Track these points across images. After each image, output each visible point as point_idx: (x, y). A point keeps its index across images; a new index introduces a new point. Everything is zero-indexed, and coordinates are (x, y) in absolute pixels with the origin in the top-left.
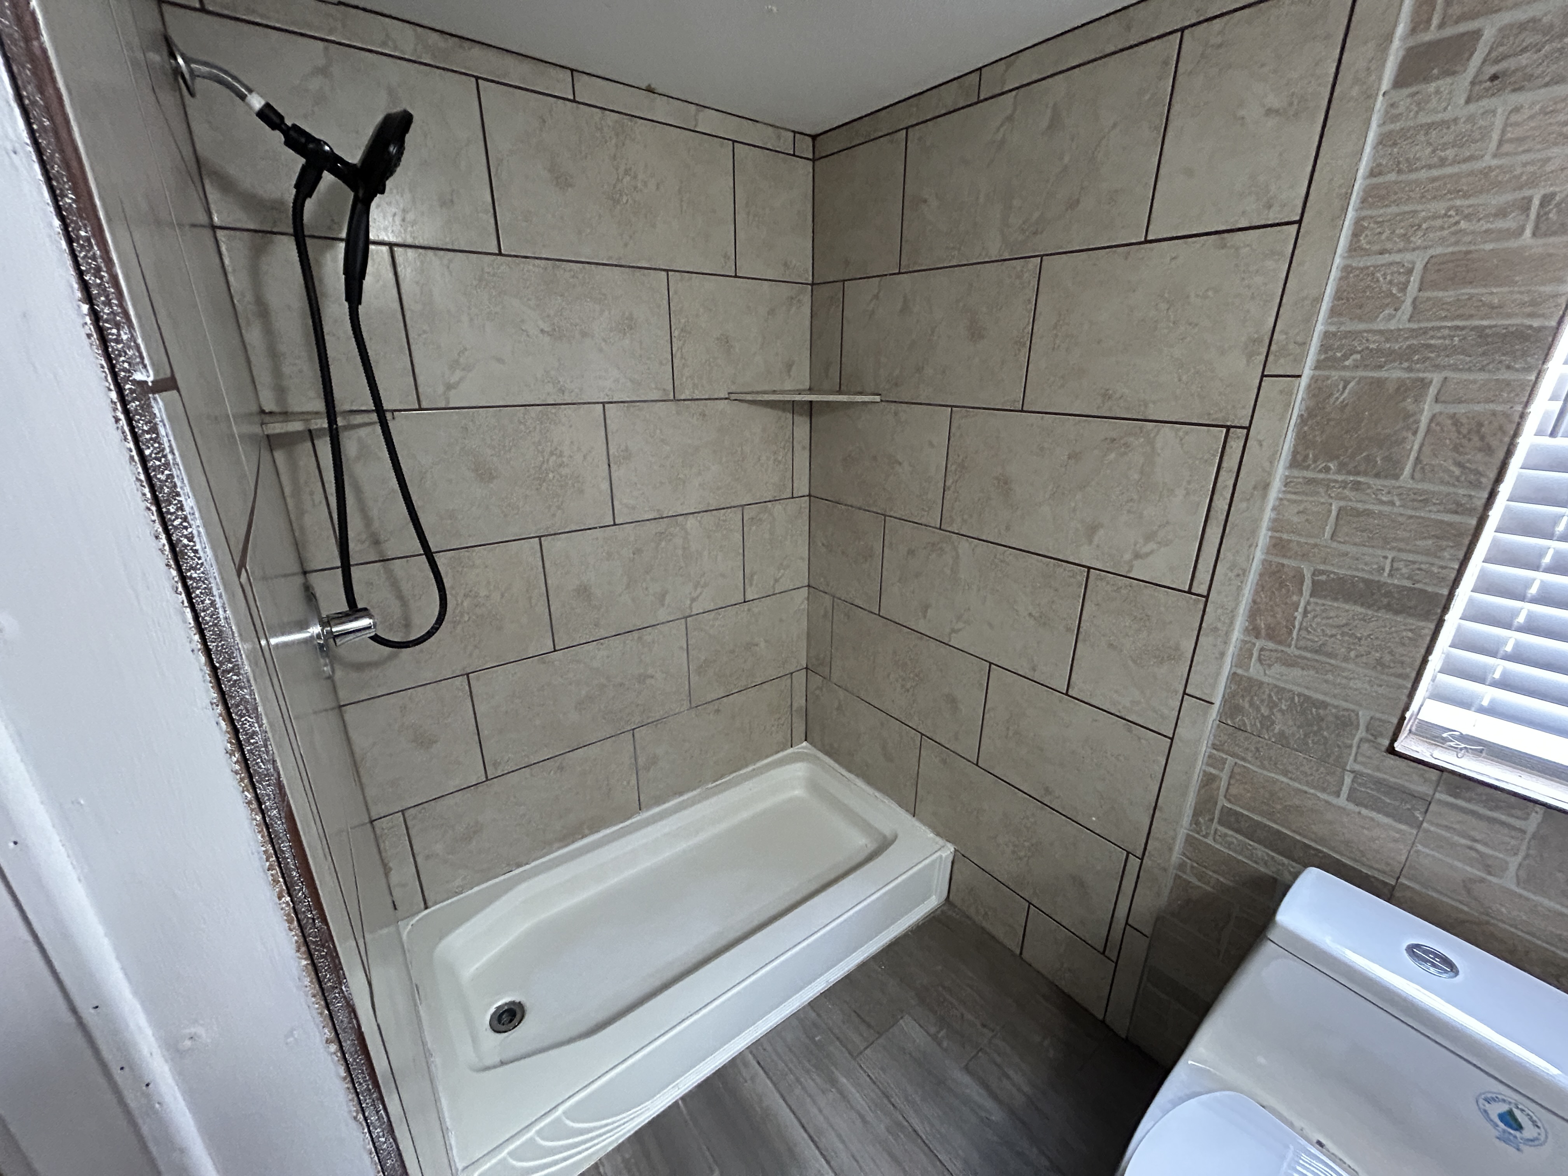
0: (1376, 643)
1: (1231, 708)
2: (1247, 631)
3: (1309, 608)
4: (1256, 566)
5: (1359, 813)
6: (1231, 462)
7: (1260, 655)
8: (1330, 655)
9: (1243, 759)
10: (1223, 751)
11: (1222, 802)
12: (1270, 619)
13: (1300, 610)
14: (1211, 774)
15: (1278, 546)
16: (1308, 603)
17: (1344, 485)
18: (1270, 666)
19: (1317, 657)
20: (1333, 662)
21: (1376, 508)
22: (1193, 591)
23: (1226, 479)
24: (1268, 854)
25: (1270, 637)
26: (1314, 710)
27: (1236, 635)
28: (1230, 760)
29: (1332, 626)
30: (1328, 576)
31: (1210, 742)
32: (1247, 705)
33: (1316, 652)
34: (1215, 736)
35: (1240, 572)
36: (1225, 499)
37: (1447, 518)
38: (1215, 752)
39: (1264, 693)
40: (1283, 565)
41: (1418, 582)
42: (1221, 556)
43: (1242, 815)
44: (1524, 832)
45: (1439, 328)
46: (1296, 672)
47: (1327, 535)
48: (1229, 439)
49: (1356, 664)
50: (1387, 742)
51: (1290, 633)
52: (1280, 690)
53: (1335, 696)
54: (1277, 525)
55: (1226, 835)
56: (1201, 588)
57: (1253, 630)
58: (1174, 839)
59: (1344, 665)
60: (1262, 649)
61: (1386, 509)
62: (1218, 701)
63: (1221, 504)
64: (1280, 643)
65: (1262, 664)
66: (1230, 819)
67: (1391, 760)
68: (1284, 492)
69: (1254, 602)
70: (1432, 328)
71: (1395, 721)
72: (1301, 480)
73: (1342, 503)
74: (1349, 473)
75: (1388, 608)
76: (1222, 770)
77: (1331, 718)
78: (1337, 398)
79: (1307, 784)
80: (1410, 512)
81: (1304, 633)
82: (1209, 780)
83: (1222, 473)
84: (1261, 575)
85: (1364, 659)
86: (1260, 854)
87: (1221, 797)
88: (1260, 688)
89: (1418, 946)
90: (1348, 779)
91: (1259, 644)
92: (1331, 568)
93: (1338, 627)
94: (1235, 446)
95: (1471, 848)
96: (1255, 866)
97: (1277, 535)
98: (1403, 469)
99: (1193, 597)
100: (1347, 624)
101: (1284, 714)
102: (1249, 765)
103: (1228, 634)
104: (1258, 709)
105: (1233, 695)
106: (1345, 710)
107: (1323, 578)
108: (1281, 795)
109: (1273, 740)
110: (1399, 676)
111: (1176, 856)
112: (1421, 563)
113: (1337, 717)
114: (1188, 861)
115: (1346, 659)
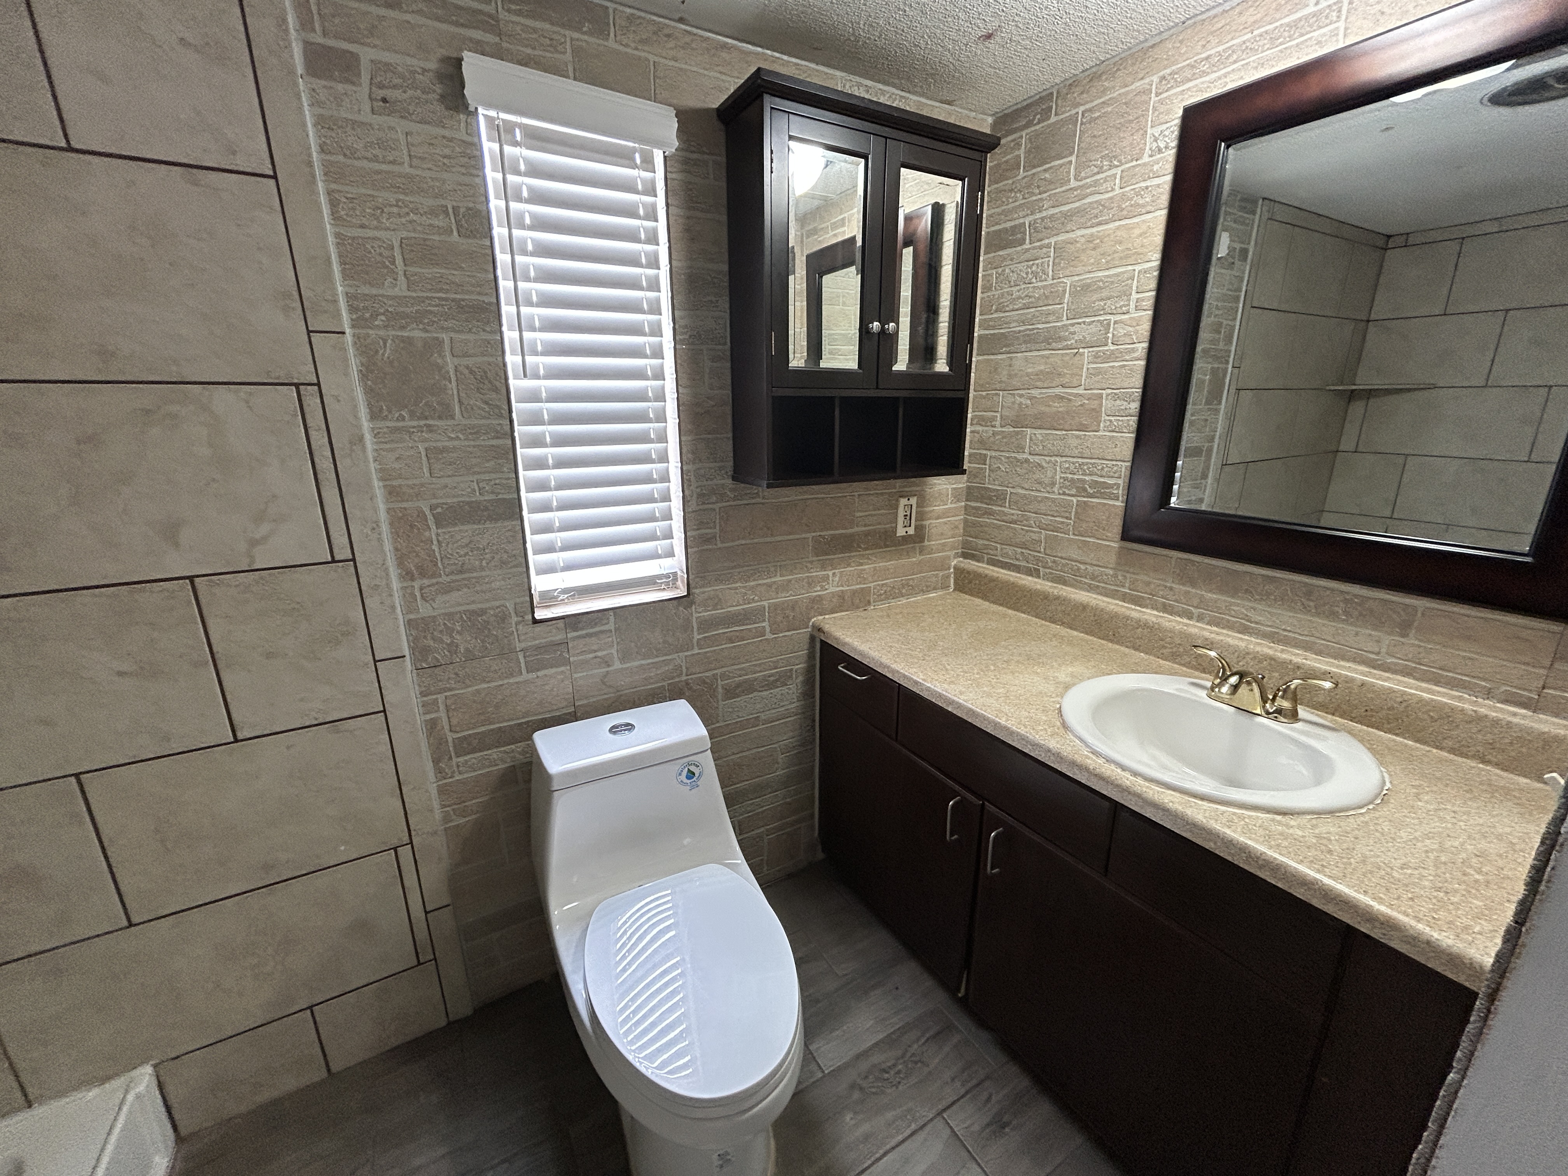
0: (495, 548)
1: (420, 652)
2: (401, 577)
3: (440, 538)
4: (383, 515)
5: (538, 677)
6: (316, 419)
7: (422, 596)
8: (470, 571)
9: (450, 690)
10: (431, 694)
11: (450, 737)
12: (416, 560)
13: (435, 542)
14: (431, 719)
15: (392, 493)
16: (438, 535)
17: (420, 429)
18: (433, 600)
19: (463, 576)
20: (475, 574)
21: (450, 444)
22: (337, 558)
23: (319, 439)
24: (500, 752)
25: (423, 575)
26: (479, 619)
27: (395, 585)
28: (441, 698)
29: (463, 547)
30: (442, 508)
31: (418, 693)
32: (431, 643)
33: (461, 572)
34: (420, 686)
35: (374, 525)
36: (326, 458)
37: (494, 442)
38: (425, 699)
39: (439, 625)
40: (405, 509)
41: (499, 493)
42: (349, 516)
43: (470, 735)
44: (611, 631)
45: (431, 298)
46: (455, 596)
47: (427, 474)
48: (303, 398)
49: (490, 569)
50: (530, 617)
51: (436, 565)
52: (450, 616)
53: (487, 600)
54: (385, 475)
55: (466, 761)
56: (343, 553)
57: (407, 575)
58: (430, 799)
59: (483, 573)
60: (421, 589)
61: (456, 443)
62: (407, 652)
63: (325, 464)
64: (433, 576)
65: (426, 601)
66: (465, 746)
67: (538, 628)
68: (376, 443)
69: (396, 549)
70: (427, 298)
71: (528, 599)
72: (385, 430)
73: (426, 445)
74: (419, 419)
75: (490, 518)
76: (438, 711)
77: (492, 619)
78: (383, 355)
79: (500, 678)
80: (472, 443)
81: (446, 562)
82: (432, 726)
83: (311, 432)
84: (391, 524)
85: (493, 564)
86: (495, 756)
87: (449, 733)
88: (434, 622)
89: (613, 727)
90: (521, 656)
91: (417, 584)
92: (439, 501)
93: (467, 545)
94: (312, 402)
95: (596, 657)
96: (497, 768)
97: (388, 483)
98: (454, 410)
99: (340, 564)
100: (471, 542)
101: (461, 634)
102: (458, 692)
103: (388, 586)
104: (441, 641)
105: (416, 639)
106: (497, 607)
107: (439, 510)
108: (487, 699)
109: (463, 659)
110: (516, 566)
111: (438, 814)
112: (495, 479)
113: (496, 616)
114: (448, 809)
115: (482, 569)
